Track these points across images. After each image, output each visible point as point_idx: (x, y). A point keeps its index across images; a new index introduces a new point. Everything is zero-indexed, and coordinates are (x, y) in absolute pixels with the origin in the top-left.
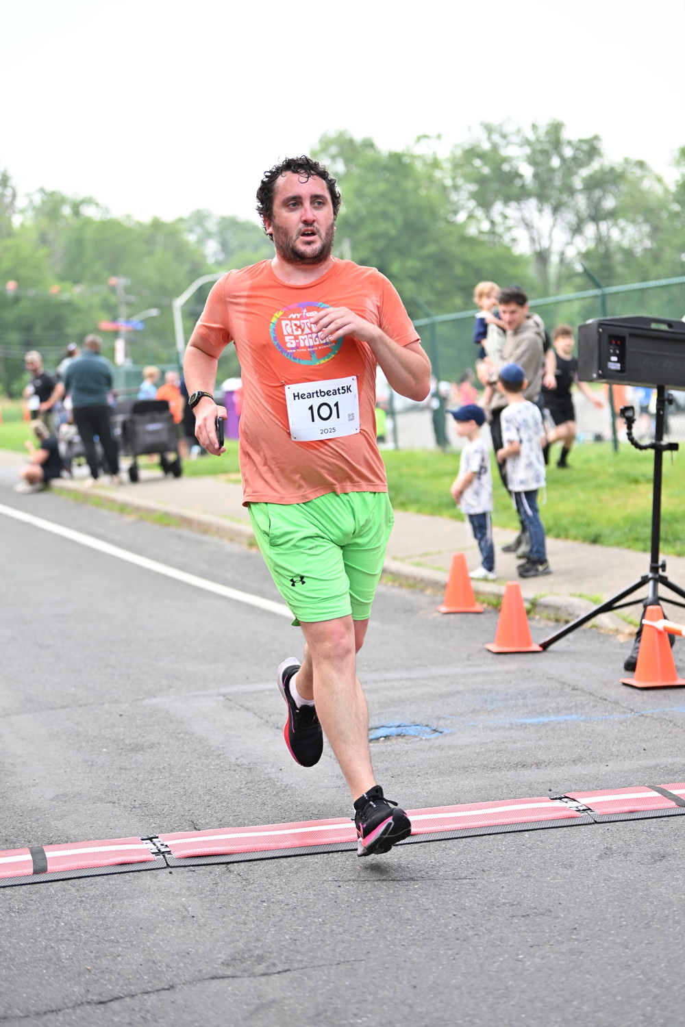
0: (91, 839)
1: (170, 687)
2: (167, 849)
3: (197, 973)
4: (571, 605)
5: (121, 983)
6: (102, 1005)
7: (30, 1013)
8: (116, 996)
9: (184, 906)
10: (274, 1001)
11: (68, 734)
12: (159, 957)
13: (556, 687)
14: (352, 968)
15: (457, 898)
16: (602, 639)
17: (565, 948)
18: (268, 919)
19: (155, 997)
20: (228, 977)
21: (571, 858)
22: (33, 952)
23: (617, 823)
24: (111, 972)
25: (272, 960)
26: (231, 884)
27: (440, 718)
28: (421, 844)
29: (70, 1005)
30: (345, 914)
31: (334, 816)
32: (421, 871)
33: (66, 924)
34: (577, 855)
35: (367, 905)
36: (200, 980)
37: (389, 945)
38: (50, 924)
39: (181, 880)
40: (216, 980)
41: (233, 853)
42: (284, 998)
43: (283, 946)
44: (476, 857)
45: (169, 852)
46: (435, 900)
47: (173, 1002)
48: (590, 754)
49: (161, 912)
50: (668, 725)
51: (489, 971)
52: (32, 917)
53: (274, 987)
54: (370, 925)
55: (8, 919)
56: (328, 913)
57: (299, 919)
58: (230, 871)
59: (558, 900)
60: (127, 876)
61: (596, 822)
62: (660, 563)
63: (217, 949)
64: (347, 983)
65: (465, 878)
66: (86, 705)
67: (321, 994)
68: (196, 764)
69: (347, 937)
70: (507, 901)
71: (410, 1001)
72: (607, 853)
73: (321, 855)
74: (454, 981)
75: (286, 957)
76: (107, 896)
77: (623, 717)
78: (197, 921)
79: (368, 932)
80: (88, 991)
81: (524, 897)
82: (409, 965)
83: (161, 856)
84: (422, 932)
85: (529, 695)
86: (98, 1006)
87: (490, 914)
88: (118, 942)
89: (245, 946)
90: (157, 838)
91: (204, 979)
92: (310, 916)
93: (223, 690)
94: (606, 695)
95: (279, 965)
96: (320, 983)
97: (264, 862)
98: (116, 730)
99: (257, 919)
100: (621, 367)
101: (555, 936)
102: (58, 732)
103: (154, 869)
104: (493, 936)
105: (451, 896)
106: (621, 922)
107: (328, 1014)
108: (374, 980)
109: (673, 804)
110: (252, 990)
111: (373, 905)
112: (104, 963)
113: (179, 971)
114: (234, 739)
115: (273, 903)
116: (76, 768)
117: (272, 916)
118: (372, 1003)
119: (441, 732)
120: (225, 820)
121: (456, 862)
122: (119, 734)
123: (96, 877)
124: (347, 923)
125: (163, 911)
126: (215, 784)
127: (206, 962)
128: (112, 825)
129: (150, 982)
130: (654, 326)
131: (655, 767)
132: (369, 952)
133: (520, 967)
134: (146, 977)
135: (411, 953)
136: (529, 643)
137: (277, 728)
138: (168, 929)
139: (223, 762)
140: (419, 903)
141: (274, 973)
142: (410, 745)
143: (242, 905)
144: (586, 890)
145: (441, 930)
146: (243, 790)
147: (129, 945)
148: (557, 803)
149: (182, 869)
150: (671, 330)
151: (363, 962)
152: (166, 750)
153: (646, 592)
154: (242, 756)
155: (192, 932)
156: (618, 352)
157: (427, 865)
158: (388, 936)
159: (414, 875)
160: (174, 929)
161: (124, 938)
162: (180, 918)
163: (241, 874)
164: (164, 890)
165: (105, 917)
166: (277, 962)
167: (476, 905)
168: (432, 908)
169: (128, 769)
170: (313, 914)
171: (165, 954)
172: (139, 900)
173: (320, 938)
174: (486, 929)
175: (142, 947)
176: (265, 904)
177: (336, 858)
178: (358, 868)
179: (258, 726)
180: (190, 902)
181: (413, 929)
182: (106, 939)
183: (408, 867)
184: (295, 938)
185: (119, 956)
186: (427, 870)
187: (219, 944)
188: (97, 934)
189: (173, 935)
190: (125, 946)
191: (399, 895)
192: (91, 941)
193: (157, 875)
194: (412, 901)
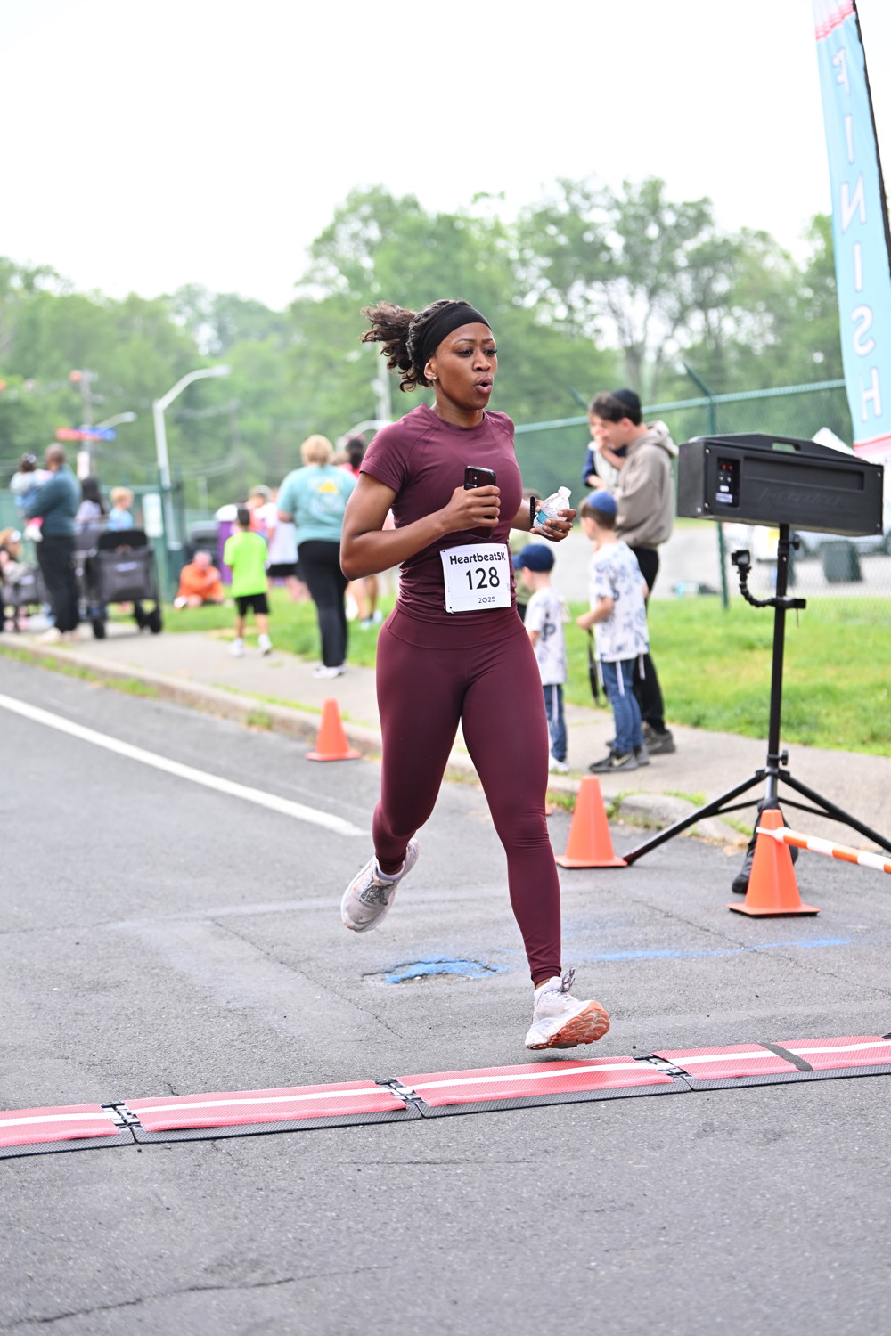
0: (36, 1106)
1: (143, 907)
2: (135, 1120)
3: (172, 1283)
4: (665, 807)
5: (72, 1294)
6: (47, 1324)
8: (66, 1312)
9: (156, 1195)
10: (272, 1320)
11: (8, 967)
12: (123, 1262)
13: (644, 913)
14: (374, 1278)
15: (511, 1187)
16: (704, 851)
17: (650, 1253)
18: (265, 1212)
19: (117, 1314)
20: (212, 1288)
21: (660, 1136)
23: (720, 1091)
24: (60, 1280)
25: (270, 1267)
26: (218, 1167)
28: (465, 1116)
30: (366, 1207)
31: (353, 1078)
32: (465, 1151)
34: (668, 1133)
35: (394, 1195)
36: (175, 1292)
37: (423, 1248)
39: (152, 1161)
40: (197, 1292)
41: (225, 1126)
42: (285, 1316)
43: (284, 1247)
44: (537, 1134)
45: (138, 1124)
46: (484, 1189)
47: (140, 1320)
48: (687, 1001)
49: (126, 1201)
50: (788, 965)
51: (552, 1282)
53: (271, 1302)
54: (398, 1221)
56: (343, 1205)
57: (305, 1212)
58: (217, 1149)
59: (643, 1190)
60: (82, 1155)
61: (693, 1090)
62: (781, 753)
63: (198, 1251)
64: (367, 1297)
65: (523, 1161)
66: (32, 930)
67: (334, 1311)
68: (175, 1009)
69: (368, 1236)
70: (577, 1192)
71: (449, 1322)
72: (706, 1131)
73: (337, 1129)
74: (506, 1295)
75: (288, 1262)
76: (56, 1180)
77: (729, 953)
78: (172, 1214)
79: (396, 1230)
80: (30, 1304)
81: (599, 1187)
82: (448, 1274)
83: (128, 1129)
84: (466, 1231)
85: (609, 924)
86: (42, 1325)
87: (554, 1207)
88: (69, 1241)
89: (235, 1248)
90: (123, 1104)
91: (181, 1291)
92: (321, 1209)
93: (212, 912)
94: (709, 925)
95: (278, 1271)
96: (332, 1296)
97: (262, 1137)
98: (70, 962)
99: (252, 1213)
100: (733, 499)
101: (637, 1238)
103: (118, 1146)
104: (557, 1237)
105: (504, 1184)
106: (723, 1220)
108: (402, 1293)
109: (793, 1067)
110: (244, 1305)
111: (402, 1195)
112: (51, 1268)
113: (149, 1280)
114: (225, 977)
115: (272, 1191)
116: (18, 1012)
117: (270, 1209)
118: (400, 1324)
119: (495, 971)
120: (210, 1082)
121: (511, 1140)
122: (75, 968)
123: (42, 1156)
124: (369, 1218)
125: (128, 1202)
126: (199, 1036)
127: (185, 1269)
128: (64, 1088)
129: (110, 1293)
130: (776, 447)
131: (770, 1019)
132: (396, 1257)
133: (592, 1277)
134: (105, 1287)
135: (450, 1258)
136: (610, 856)
137: (282, 963)
138: (136, 1224)
139: (210, 1006)
140: (462, 1193)
141: (273, 1284)
142: (454, 987)
143: (232, 1194)
144: (678, 1178)
145: (490, 1228)
146: (236, 1043)
147: (84, 1245)
148: (643, 1065)
149: (155, 1145)
150: (798, 452)
151: (389, 1270)
152: (135, 989)
153: (762, 791)
154: (235, 999)
155: (166, 1229)
156: (729, 480)
157: (473, 1144)
158: (421, 1236)
159: (456, 1157)
160: (142, 1225)
161: (77, 1236)
162: (151, 1210)
163: (232, 1153)
164: (131, 1173)
165: (53, 1209)
166: (276, 1268)
167: (536, 1196)
168: (479, 1199)
169: (86, 1014)
170: (324, 1207)
171: (131, 1257)
172: (98, 1186)
173: (332, 1238)
174: (549, 1228)
175: (101, 1247)
176: (262, 1193)
177: (356, 1133)
178: (384, 1146)
179: (257, 960)
180: (165, 1190)
181: (454, 1227)
182: (53, 1237)
183: (449, 1146)
184: (300, 1237)
185: (70, 1259)
186: (474, 1149)
187: (201, 1244)
188: (42, 1231)
189: (141, 1232)
190: (78, 1246)
191: (436, 1183)
192: (34, 1239)
193: (122, 1153)
194: (453, 1189)
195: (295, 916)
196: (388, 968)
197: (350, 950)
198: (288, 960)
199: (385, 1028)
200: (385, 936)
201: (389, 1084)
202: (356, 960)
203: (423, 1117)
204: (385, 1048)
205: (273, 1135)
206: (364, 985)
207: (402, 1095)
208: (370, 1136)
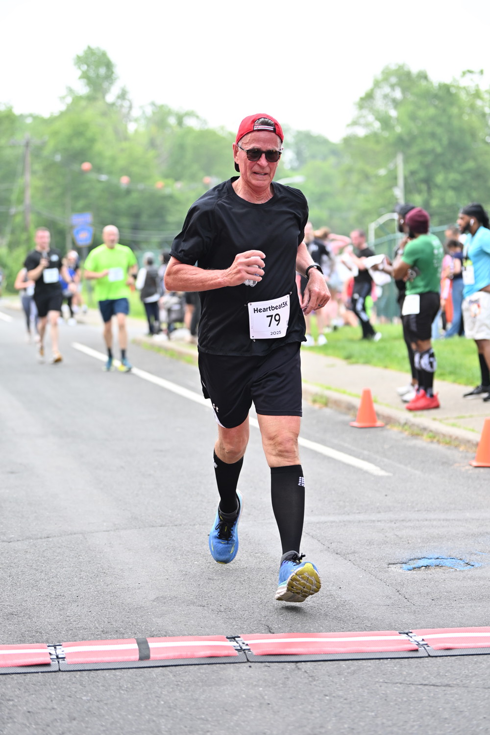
0: (185, 635)
1: (249, 514)
2: (247, 647)
9: (261, 695)
11: (166, 548)
18: (330, 710)
22: (139, 723)
26: (299, 679)
27: (472, 554)
28: (456, 657)
30: (394, 711)
31: (384, 629)
32: (457, 679)
33: (165, 703)
35: (412, 704)
38: (152, 702)
39: (258, 673)
41: (304, 654)
45: (249, 650)
46: (469, 704)
52: (137, 695)
54: (414, 721)
55: (118, 695)
56: (379, 709)
57: (355, 712)
58: (299, 669)
60: (215, 667)
68: (271, 579)
69: (395, 729)
73: (374, 660)
76: (198, 682)
78: (272, 708)
79: (413, 726)
83: (243, 653)
84: (458, 730)
88: (207, 720)
90: (239, 637)
92: (365, 710)
97: (327, 663)
98: (205, 547)
99: (321, 710)
102: (158, 546)
103: (236, 663)
105: (482, 702)
111: (417, 705)
115: (334, 697)
116: (173, 576)
117: (333, 708)
119: (473, 566)
120: (294, 626)
121: (486, 674)
123: (190, 666)
124: (396, 718)
125: (244, 698)
128: (202, 625)
137: (337, 554)
138: (249, 712)
140: (455, 706)
142: (447, 575)
143: (308, 697)
145: (473, 729)
147: (217, 724)
149: (260, 664)
155: (267, 716)
158: (429, 731)
159: (450, 683)
160: (253, 713)
161: (212, 718)
162: (258, 704)
163: (308, 671)
164: (245, 680)
165: (197, 700)
168: (466, 710)
170: (367, 709)
172: (225, 687)
173: (373, 729)
175: (227, 725)
176: (327, 698)
177: (386, 664)
178: (405, 673)
179: (321, 551)
180: (266, 692)
181: (450, 727)
182: (198, 717)
183: (446, 676)
184: (352, 727)
185: (208, 731)
186: (462, 679)
187: (291, 728)
188: (191, 713)
189: (252, 718)
190: (213, 724)
191: (438, 698)
192: (186, 718)
193: (239, 668)
194: (448, 703)
195: (345, 525)
196: (404, 560)
197: (380, 548)
198: (341, 552)
199: (404, 598)
200: (402, 540)
201: (407, 634)
202: (384, 555)
203: (429, 656)
204: (404, 611)
205: (334, 662)
206: (389, 570)
207: (416, 641)
208: (395, 666)
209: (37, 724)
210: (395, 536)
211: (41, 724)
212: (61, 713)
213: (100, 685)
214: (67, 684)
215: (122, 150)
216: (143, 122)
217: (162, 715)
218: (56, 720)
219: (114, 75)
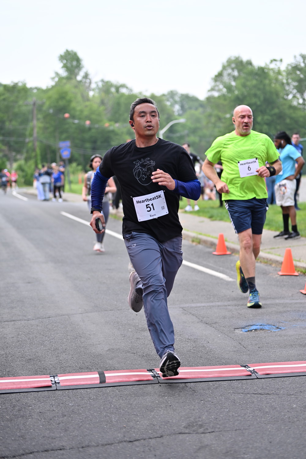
0: (125, 369)
2: (159, 375)
3: (173, 431)
6: (131, 443)
7: (99, 444)
8: (137, 439)
9: (166, 401)
10: (207, 445)
11: (113, 322)
12: (156, 423)
14: (242, 433)
15: (289, 403)
18: (204, 408)
19: (154, 441)
20: (187, 433)
22: (100, 417)
24: (135, 428)
25: (206, 427)
26: (187, 392)
27: (280, 322)
28: (272, 379)
29: (117, 442)
30: (238, 408)
31: (233, 364)
32: (273, 390)
33: (114, 406)
35: (248, 404)
36: (174, 434)
37: (259, 423)
38: (107, 406)
39: (165, 389)
40: (182, 435)
41: (189, 378)
42: (212, 444)
43: (211, 421)
44: (297, 386)
45: (159, 377)
46: (279, 404)
47: (162, 443)
49: (156, 402)
52: (99, 402)
53: (208, 439)
54: (250, 414)
55: (89, 402)
56: (231, 407)
58: (187, 386)
60: (141, 386)
63: (181, 420)
64: (240, 439)
65: (293, 395)
66: (121, 310)
67: (229, 443)
69: (240, 418)
71: (268, 449)
73: (227, 381)
74: (288, 441)
75: (212, 426)
76: (132, 395)
79: (249, 416)
80: (125, 436)
82: (268, 432)
83: (156, 378)
84: (273, 418)
86: (129, 443)
88: (137, 415)
89: (194, 420)
90: (154, 370)
91: (176, 434)
92: (223, 408)
93: (182, 306)
95: (209, 429)
96: (228, 438)
97: (202, 383)
98: (134, 321)
99: (199, 408)
102: (109, 321)
105: (286, 402)
107: (232, 452)
108: (252, 438)
110: (198, 440)
111: (251, 405)
112: (131, 424)
113: (165, 429)
114: (187, 328)
115: (206, 401)
116: (117, 337)
117: (206, 407)
118: (252, 448)
119: (280, 329)
120: (184, 363)
121: (288, 387)
122: (136, 323)
123: (127, 386)
124: (240, 412)
125: (157, 403)
126: (179, 347)
127: (177, 426)
128: (134, 363)
129: (152, 433)
132: (250, 426)
134: (150, 431)
135: (268, 427)
137: (206, 324)
138: (160, 410)
139: (182, 338)
140: (272, 405)
141: (207, 433)
142: (266, 334)
143: (192, 402)
145: (282, 417)
146: (192, 350)
147: (142, 417)
149: (165, 384)
151: (247, 430)
154: (191, 335)
155: (170, 412)
157: (275, 388)
158: (258, 419)
159: (269, 392)
160: (162, 411)
161: (140, 414)
162: (165, 406)
163: (192, 388)
164: (158, 393)
165: (132, 404)
166: (208, 428)
167: (298, 407)
168: (278, 407)
169: (141, 339)
171: (158, 421)
172: (147, 397)
173: (227, 418)
174: (303, 418)
175: (148, 418)
176: (202, 402)
177: (234, 383)
178: (244, 388)
179: (198, 322)
180: (169, 399)
181: (269, 416)
182: (132, 413)
183: (267, 389)
184: (216, 417)
185: (138, 421)
186: (275, 390)
187: (182, 418)
188: (128, 411)
189: (162, 413)
190: (140, 417)
191: (263, 401)
192: (126, 414)
193: (154, 386)
194: (269, 403)
195: (211, 308)
196: (243, 326)
197: (230, 320)
198: (208, 322)
199: (243, 347)
200: (242, 315)
201: (245, 366)
202: (232, 324)
203: (258, 378)
204: (243, 354)
205: (206, 382)
206: (235, 332)
207: (250, 370)
208: (239, 384)
209: (45, 419)
210: (238, 314)
211: (47, 419)
212: (58, 413)
213: (79, 397)
214: (61, 397)
215: (86, 106)
216: (97, 91)
217: (112, 413)
218: (55, 416)
219: (81, 66)
